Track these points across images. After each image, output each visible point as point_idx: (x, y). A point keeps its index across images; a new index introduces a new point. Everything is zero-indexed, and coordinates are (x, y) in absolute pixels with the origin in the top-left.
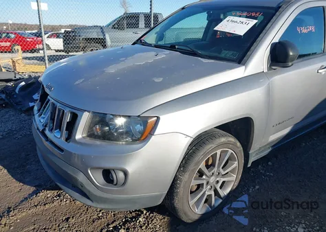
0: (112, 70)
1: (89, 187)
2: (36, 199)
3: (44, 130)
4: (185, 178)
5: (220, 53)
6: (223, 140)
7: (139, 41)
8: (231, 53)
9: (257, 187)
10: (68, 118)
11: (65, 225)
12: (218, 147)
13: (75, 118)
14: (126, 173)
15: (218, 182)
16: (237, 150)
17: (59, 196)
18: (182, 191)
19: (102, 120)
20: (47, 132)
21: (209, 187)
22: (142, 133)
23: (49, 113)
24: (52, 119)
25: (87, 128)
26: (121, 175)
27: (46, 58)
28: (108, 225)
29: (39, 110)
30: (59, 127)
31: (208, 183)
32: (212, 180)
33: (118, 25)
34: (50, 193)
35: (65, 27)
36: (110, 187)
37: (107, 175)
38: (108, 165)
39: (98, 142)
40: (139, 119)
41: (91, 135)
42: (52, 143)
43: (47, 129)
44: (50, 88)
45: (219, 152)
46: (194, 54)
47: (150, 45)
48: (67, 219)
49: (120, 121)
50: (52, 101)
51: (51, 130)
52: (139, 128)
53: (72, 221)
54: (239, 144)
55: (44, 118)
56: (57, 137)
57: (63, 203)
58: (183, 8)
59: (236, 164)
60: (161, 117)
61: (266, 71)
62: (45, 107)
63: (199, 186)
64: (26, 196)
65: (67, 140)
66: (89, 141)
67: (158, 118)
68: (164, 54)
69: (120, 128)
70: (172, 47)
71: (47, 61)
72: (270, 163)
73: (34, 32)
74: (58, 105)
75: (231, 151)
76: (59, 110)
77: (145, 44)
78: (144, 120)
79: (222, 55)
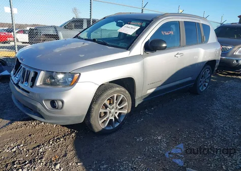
0: (57, 50)
1: (43, 110)
2: (10, 126)
3: (18, 83)
4: (96, 107)
5: (119, 44)
6: (118, 89)
7: (77, 37)
8: (124, 44)
9: (142, 119)
10: (32, 75)
11: (29, 138)
12: (114, 92)
13: (36, 75)
14: (63, 102)
15: (116, 113)
16: (126, 95)
17: (25, 124)
18: (94, 114)
19: (51, 75)
20: (20, 84)
21: (111, 115)
22: (71, 82)
23: (21, 74)
24: (23, 76)
25: (42, 80)
26: (60, 103)
27: (16, 47)
28: (54, 137)
29: (14, 74)
30: (27, 80)
31: (110, 112)
32: (113, 111)
33: (67, 26)
34: (20, 123)
35: (31, 25)
36: (54, 110)
37: (53, 103)
38: (53, 98)
39: (48, 87)
40: (70, 74)
41: (45, 83)
42: (23, 90)
43: (20, 83)
44: (22, 60)
45: (115, 95)
46: (105, 44)
47: (82, 39)
48: (30, 135)
49: (60, 76)
50: (23, 66)
51: (22, 83)
52: (70, 79)
53: (32, 136)
54: (127, 92)
55: (17, 78)
56: (26, 86)
57: (28, 128)
58: (104, 18)
59: (126, 104)
60: (82, 74)
61: (142, 54)
62: (18, 72)
63: (105, 113)
64: (5, 125)
65: (31, 87)
66: (44, 86)
67: (80, 74)
68: (88, 43)
69: (60, 80)
70: (94, 40)
71: (17, 49)
72: (152, 109)
73: (5, 28)
74: (27, 69)
75: (122, 96)
76: (28, 71)
77: (80, 38)
78: (72, 75)
79: (119, 45)
